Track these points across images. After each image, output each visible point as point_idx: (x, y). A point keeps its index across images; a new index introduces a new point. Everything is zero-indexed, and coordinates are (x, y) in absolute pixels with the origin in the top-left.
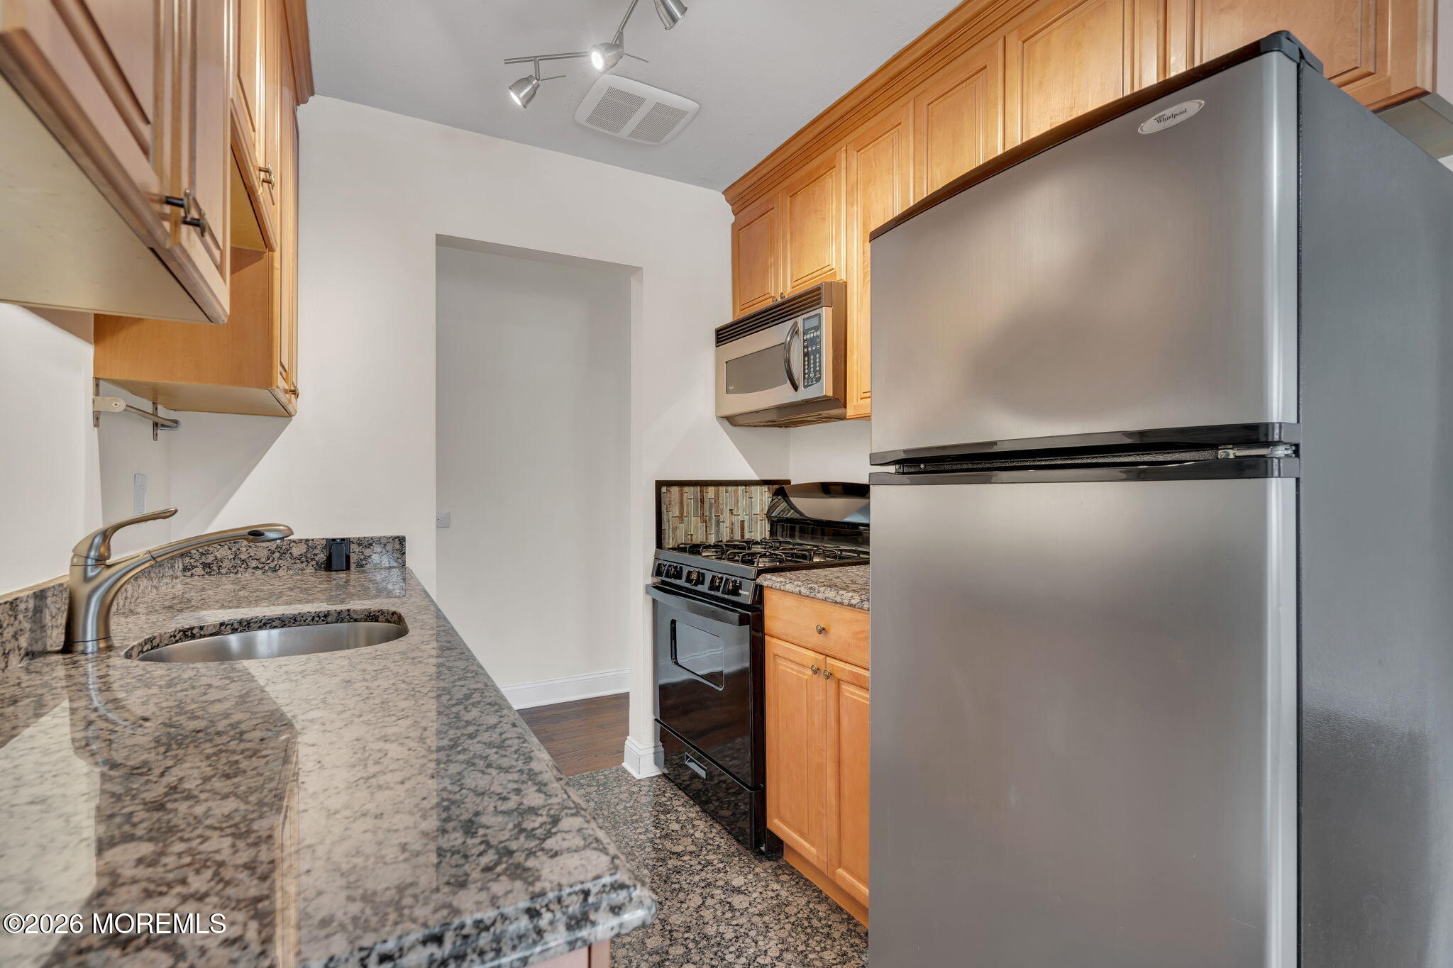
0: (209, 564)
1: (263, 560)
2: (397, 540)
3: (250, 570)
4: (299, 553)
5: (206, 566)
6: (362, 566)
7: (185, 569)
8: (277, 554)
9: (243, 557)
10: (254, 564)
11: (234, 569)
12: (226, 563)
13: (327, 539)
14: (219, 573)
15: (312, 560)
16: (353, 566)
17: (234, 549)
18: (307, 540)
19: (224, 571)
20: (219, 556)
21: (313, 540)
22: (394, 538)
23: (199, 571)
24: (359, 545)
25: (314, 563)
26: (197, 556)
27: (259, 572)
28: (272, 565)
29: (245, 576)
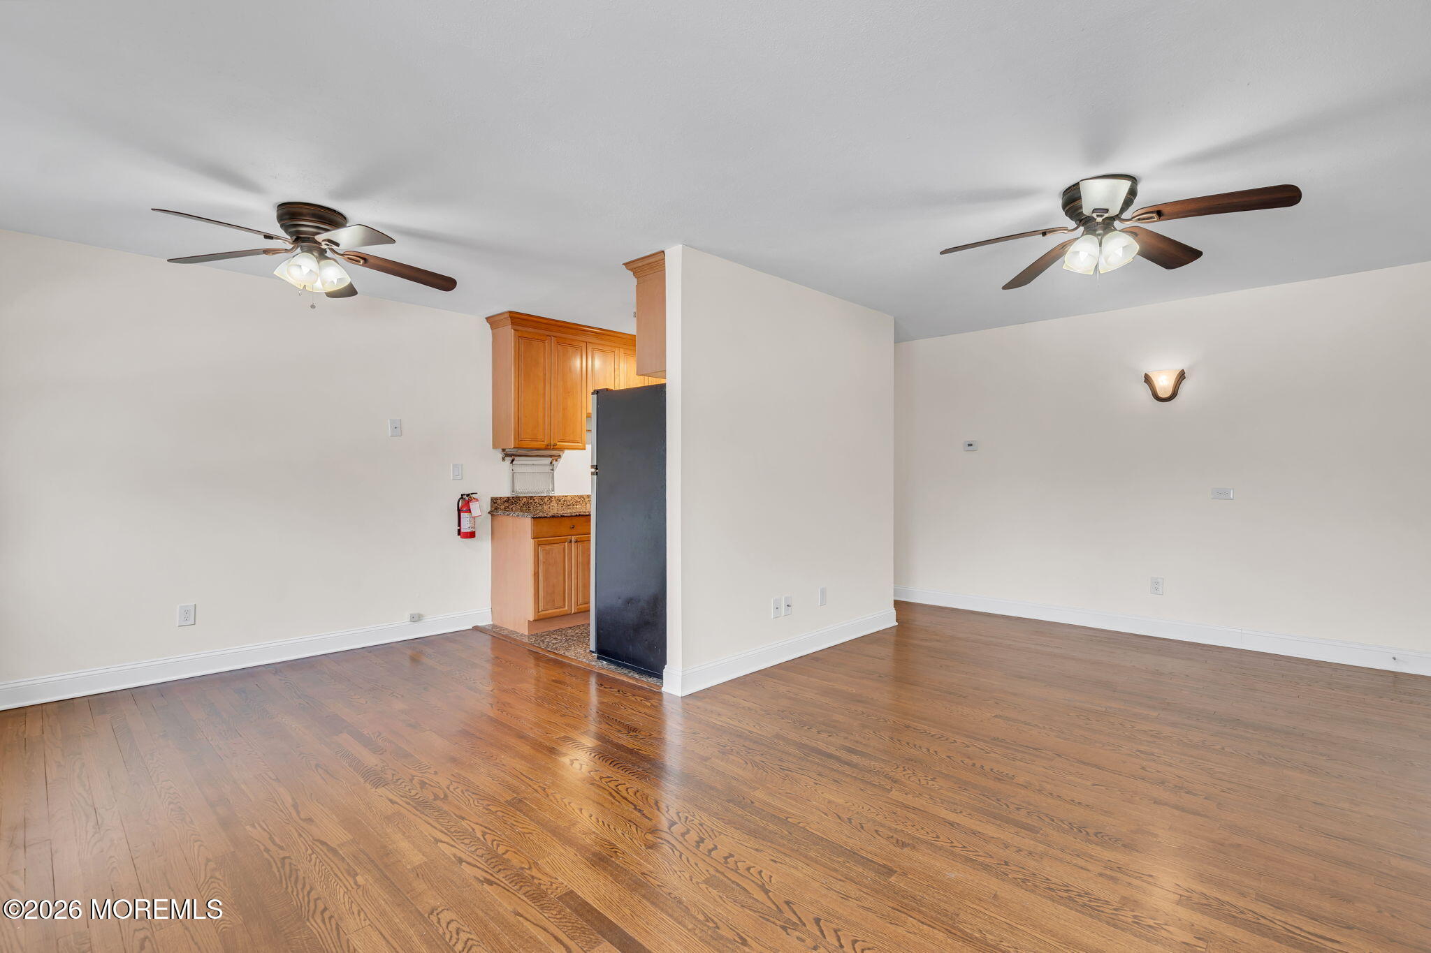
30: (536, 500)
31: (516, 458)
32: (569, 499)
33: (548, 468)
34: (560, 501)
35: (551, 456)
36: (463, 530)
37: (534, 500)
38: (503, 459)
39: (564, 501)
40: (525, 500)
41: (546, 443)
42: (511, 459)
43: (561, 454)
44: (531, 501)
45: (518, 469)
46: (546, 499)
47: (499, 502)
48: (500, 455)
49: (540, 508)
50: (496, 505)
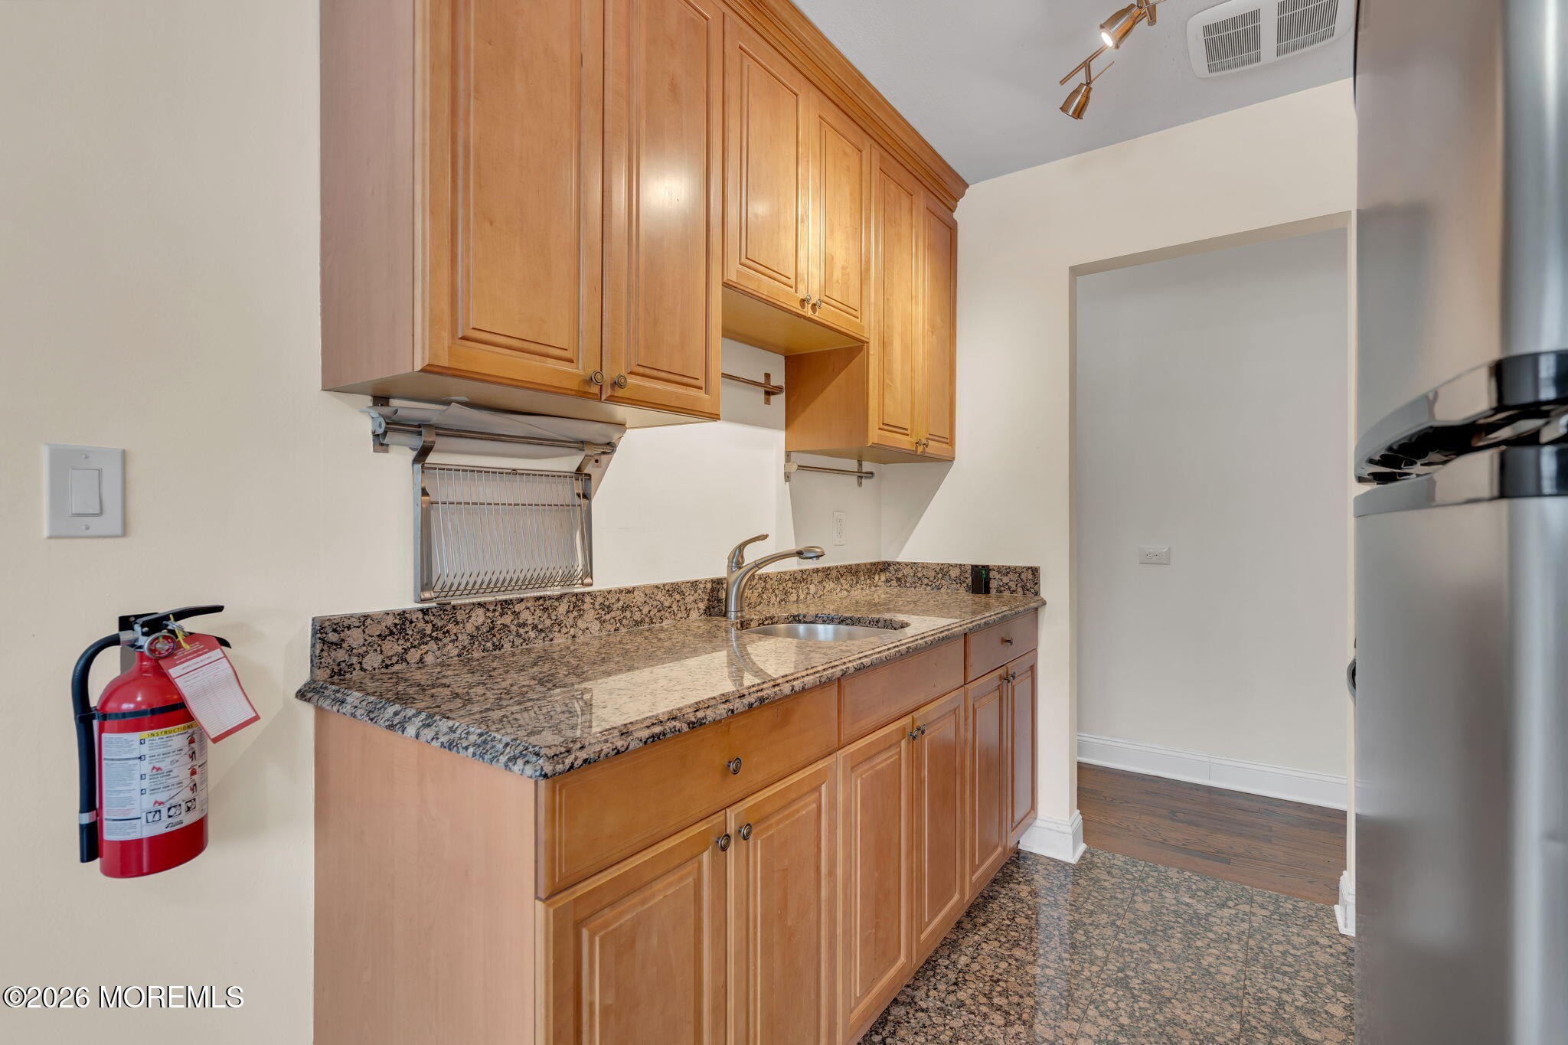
0: (900, 578)
1: (931, 579)
2: (1030, 570)
3: (924, 586)
4: (955, 576)
5: (898, 580)
6: (1001, 592)
7: (887, 581)
8: (940, 575)
9: (919, 575)
10: (926, 581)
11: (914, 585)
12: (909, 579)
13: (972, 566)
14: (905, 586)
15: (964, 582)
16: (993, 592)
17: (914, 569)
18: (960, 565)
19: (908, 585)
20: (906, 574)
21: (964, 565)
22: (1028, 568)
23: (894, 583)
24: (999, 572)
25: (965, 585)
26: (893, 572)
27: (929, 588)
28: (937, 583)
29: (921, 590)
30: (525, 616)
31: (440, 442)
32: (639, 598)
33: (565, 492)
34: (609, 609)
35: (581, 444)
36: (112, 833)
37: (516, 614)
38: (380, 442)
39: (624, 609)
40: (479, 617)
41: (582, 368)
42: (418, 442)
43: (616, 436)
44: (507, 619)
45: (445, 490)
46: (562, 608)
47: (355, 638)
48: (363, 421)
49: (538, 645)
50: (341, 655)
